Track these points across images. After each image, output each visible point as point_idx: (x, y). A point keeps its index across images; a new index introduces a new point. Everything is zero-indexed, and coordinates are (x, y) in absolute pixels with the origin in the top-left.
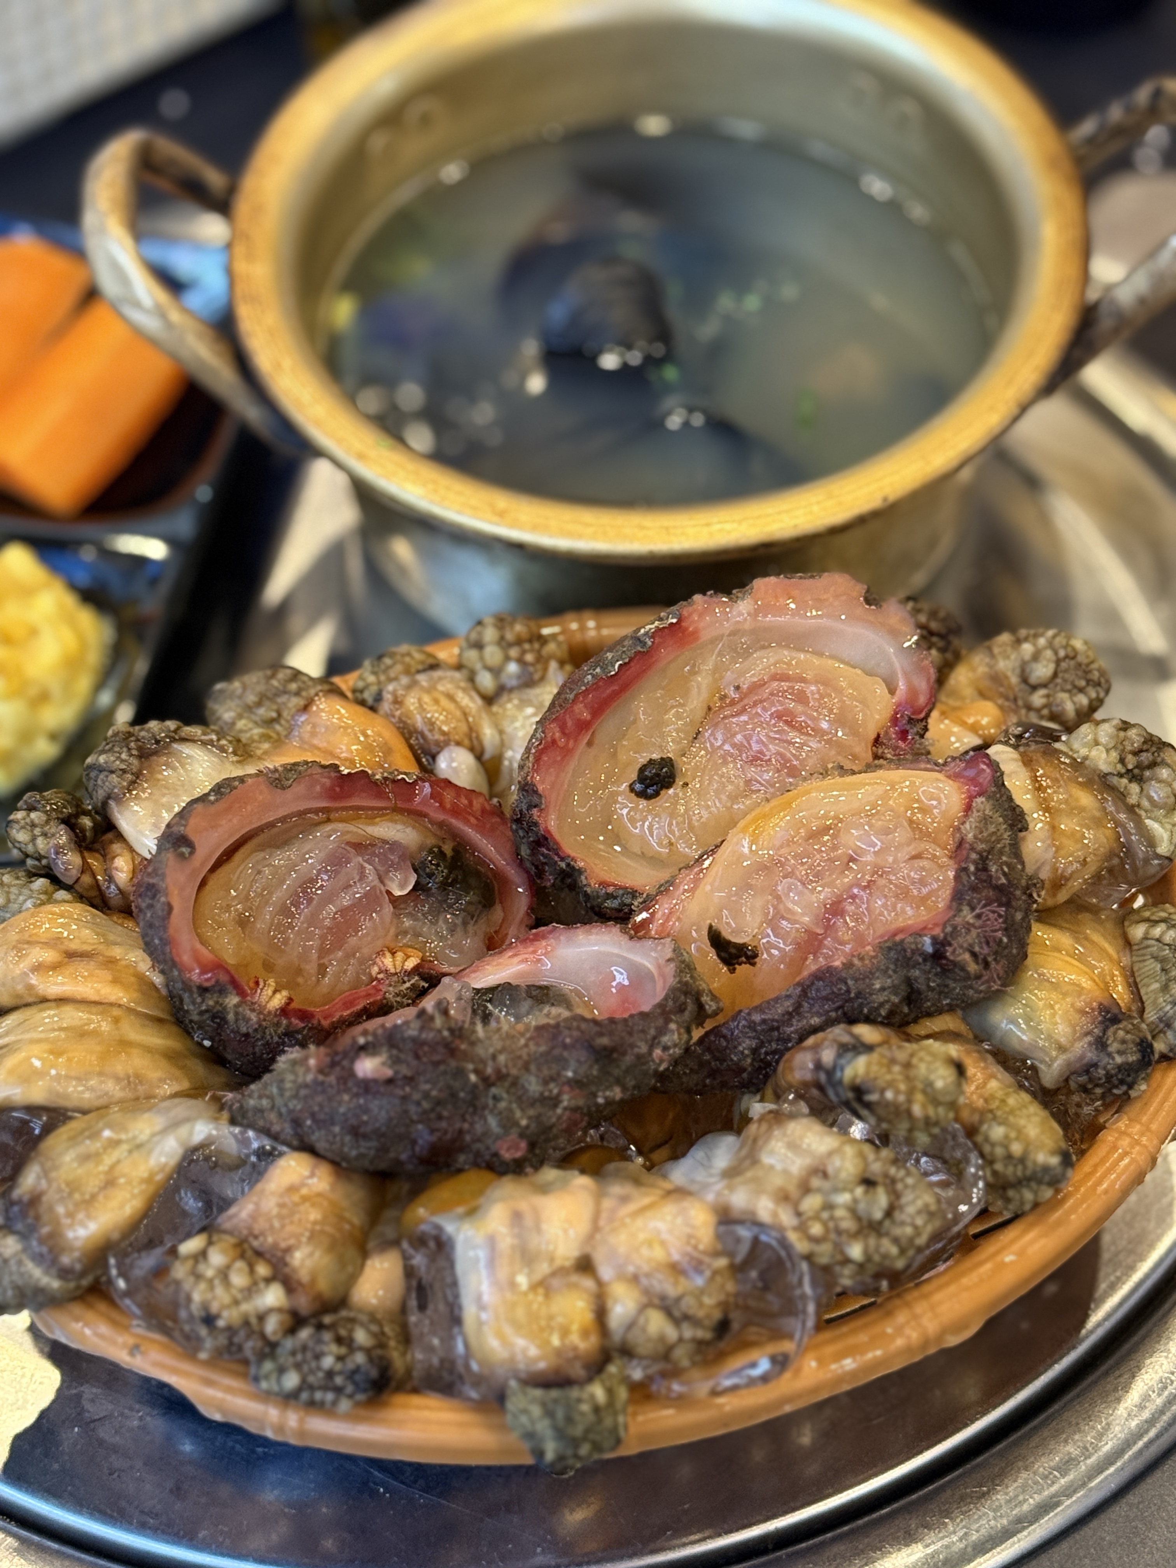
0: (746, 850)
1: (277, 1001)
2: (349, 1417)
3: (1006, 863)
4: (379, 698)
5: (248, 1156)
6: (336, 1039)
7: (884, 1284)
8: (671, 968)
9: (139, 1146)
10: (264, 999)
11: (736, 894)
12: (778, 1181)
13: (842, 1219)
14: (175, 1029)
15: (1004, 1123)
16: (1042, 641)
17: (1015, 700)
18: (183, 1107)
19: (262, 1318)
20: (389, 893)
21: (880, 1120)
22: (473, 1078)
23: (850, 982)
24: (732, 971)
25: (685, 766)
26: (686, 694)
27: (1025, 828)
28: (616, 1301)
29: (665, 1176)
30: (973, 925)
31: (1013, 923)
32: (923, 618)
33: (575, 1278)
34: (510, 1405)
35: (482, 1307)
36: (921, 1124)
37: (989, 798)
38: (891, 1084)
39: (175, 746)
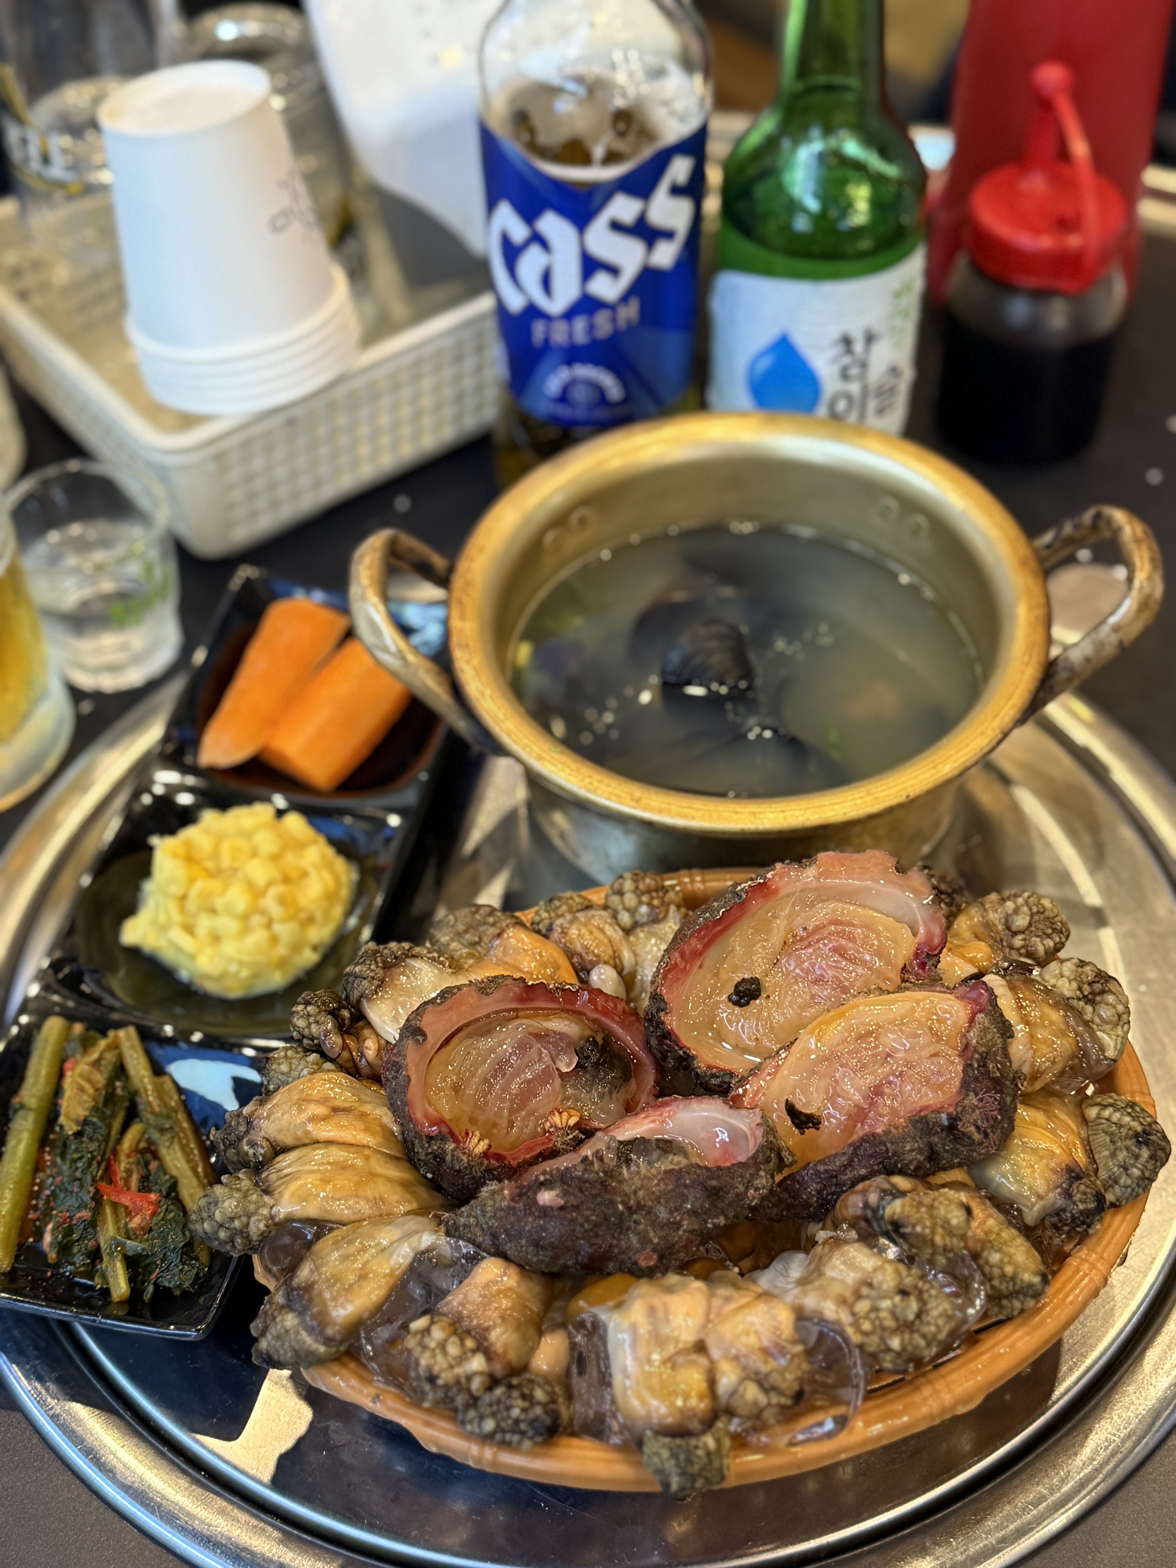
0: (813, 1047)
1: (482, 1147)
2: (530, 1454)
3: (999, 1062)
4: (550, 929)
5: (459, 1259)
6: (520, 1175)
7: (911, 1367)
8: (759, 1132)
9: (383, 1250)
10: (471, 1146)
11: (806, 1078)
12: (837, 1289)
13: (885, 1319)
14: (407, 1165)
15: (1000, 1250)
16: (1020, 900)
17: (1001, 941)
18: (413, 1223)
19: (469, 1378)
20: (558, 1069)
21: (911, 1246)
22: (620, 1207)
23: (889, 1145)
24: (802, 1133)
25: (768, 983)
26: (768, 931)
27: (1012, 1036)
28: (723, 1374)
29: (754, 1281)
30: (977, 1107)
31: (1005, 1104)
32: (934, 881)
33: (694, 1357)
34: (646, 1449)
35: (627, 1376)
36: (941, 1250)
37: (986, 1014)
38: (920, 1221)
39: (408, 960)
